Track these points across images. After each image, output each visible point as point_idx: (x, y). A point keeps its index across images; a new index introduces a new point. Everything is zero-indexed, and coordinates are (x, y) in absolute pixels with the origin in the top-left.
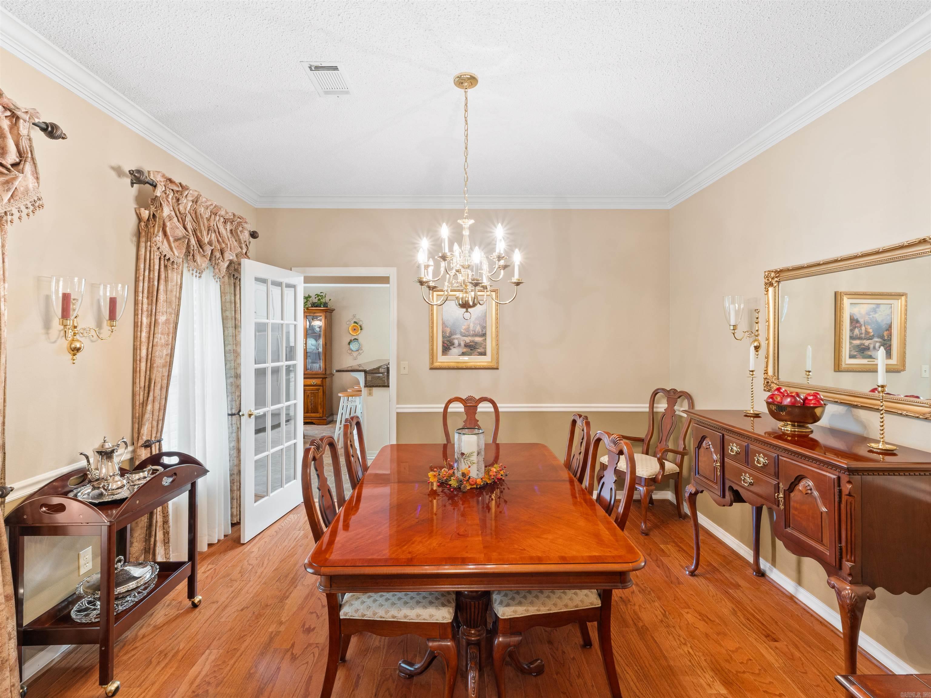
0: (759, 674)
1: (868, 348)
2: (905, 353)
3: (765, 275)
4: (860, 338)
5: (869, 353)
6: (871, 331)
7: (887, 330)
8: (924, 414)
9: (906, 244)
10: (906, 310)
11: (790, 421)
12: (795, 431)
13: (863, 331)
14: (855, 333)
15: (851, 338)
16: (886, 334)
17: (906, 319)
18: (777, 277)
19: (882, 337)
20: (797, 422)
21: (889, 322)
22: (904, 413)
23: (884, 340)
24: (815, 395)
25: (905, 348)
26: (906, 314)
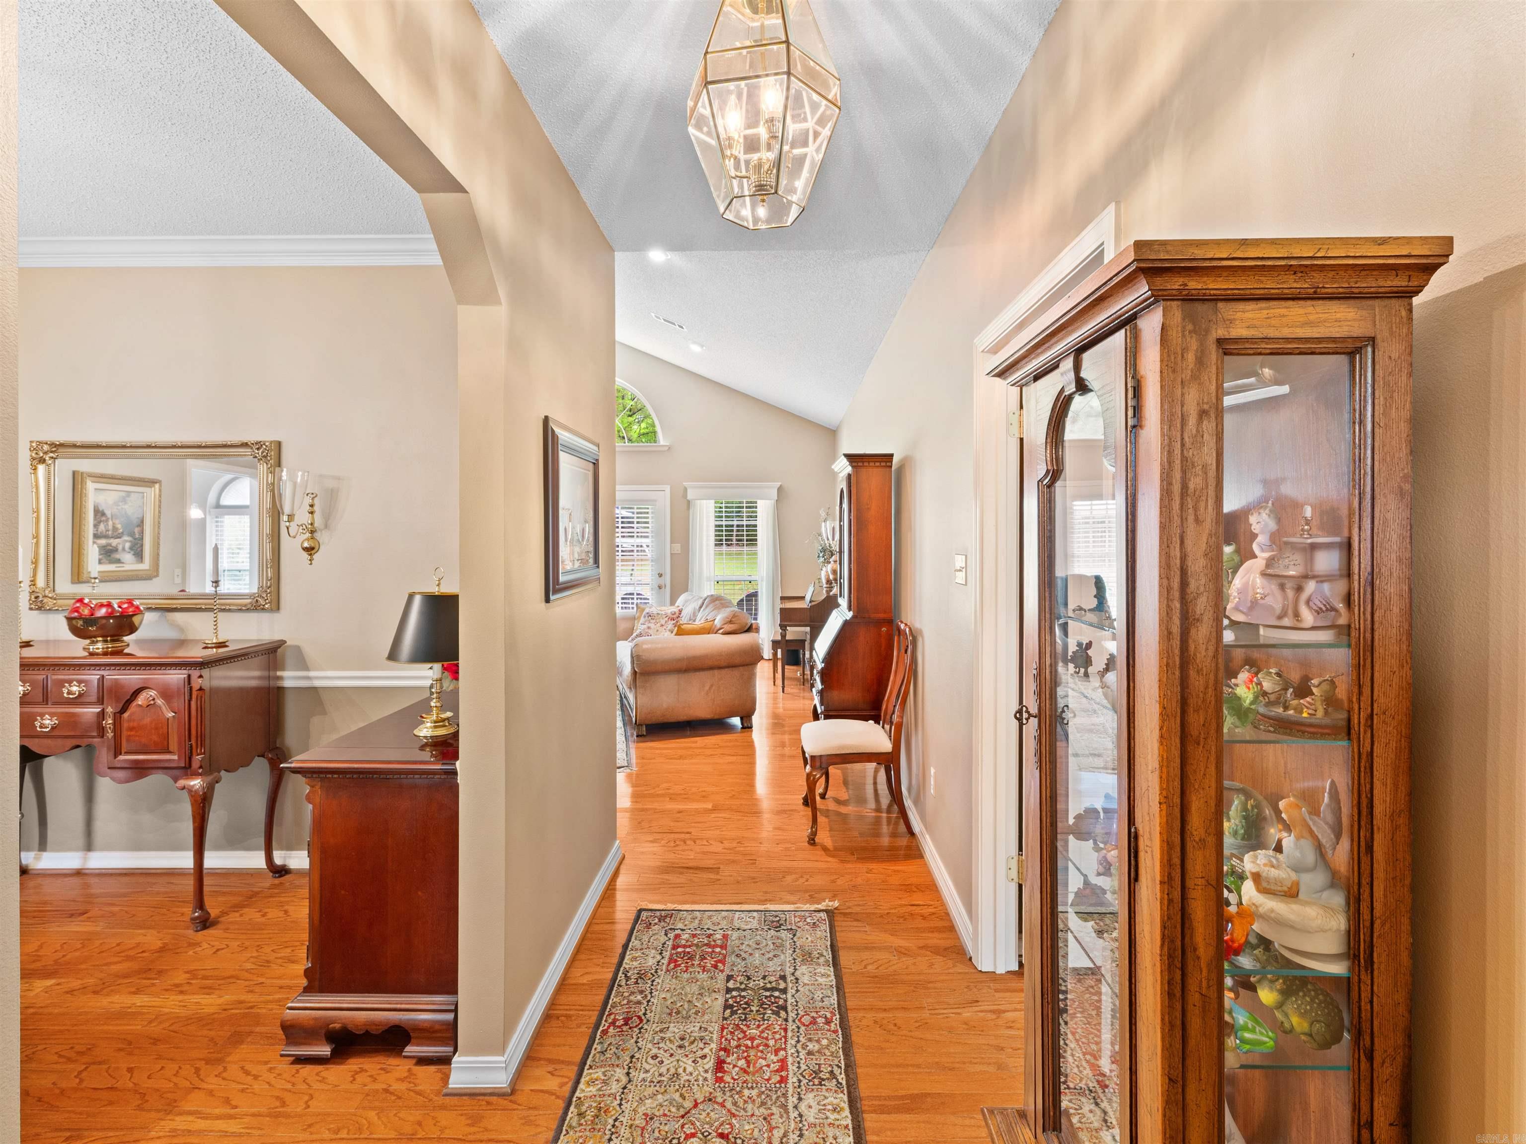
0: (83, 947)
1: (115, 550)
2: (158, 554)
3: (31, 446)
4: (106, 537)
5: (117, 556)
6: (119, 526)
7: (138, 526)
8: (245, 606)
9: (229, 443)
10: (160, 501)
11: (101, 636)
12: (108, 648)
13: (110, 527)
14: (100, 530)
15: (96, 536)
16: (137, 530)
17: (160, 512)
18: (52, 452)
19: (132, 534)
20: (111, 636)
21: (140, 516)
22: (228, 607)
23: (135, 539)
24: (130, 602)
25: (158, 548)
26: (160, 507)
